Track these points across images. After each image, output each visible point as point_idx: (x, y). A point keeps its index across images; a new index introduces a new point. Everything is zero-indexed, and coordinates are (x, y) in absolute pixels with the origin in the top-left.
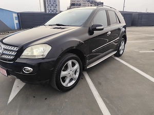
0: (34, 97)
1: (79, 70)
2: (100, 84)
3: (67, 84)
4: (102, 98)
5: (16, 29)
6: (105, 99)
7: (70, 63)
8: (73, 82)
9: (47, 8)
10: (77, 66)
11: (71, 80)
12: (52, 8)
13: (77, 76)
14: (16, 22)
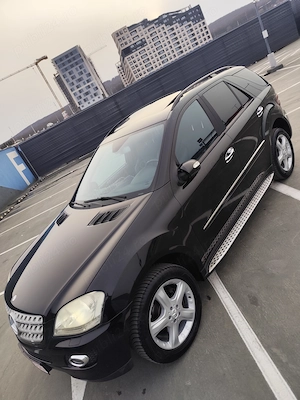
0: (120, 393)
1: (190, 292)
2: (254, 301)
3: (177, 340)
4: (268, 348)
5: (29, 183)
6: (275, 350)
7: (161, 294)
8: (189, 325)
9: (72, 94)
10: (182, 288)
11: (182, 325)
12: (83, 87)
13: (192, 306)
14: (21, 168)
